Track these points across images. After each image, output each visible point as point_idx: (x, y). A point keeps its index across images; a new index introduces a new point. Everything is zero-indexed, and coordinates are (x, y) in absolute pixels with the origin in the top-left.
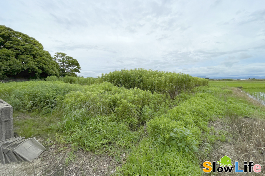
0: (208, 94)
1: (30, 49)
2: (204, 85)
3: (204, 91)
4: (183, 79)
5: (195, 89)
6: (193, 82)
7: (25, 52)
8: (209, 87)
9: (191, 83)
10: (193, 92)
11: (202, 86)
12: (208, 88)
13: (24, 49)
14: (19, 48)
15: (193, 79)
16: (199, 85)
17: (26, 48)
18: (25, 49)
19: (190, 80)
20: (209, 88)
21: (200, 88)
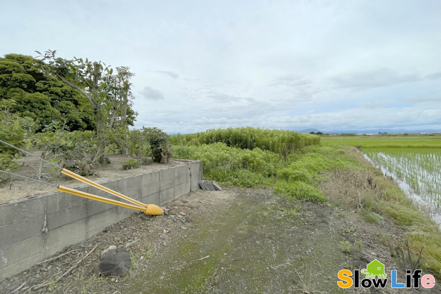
0: (318, 154)
1: (70, 93)
2: (315, 144)
3: (314, 151)
4: (292, 138)
5: (305, 149)
6: (302, 141)
7: (63, 96)
8: (321, 146)
9: (300, 142)
10: (303, 153)
11: (313, 145)
12: (319, 148)
13: (62, 92)
14: (57, 91)
15: (302, 137)
16: (309, 144)
17: (66, 91)
18: (64, 93)
19: (299, 139)
20: (321, 148)
21: (310, 147)
